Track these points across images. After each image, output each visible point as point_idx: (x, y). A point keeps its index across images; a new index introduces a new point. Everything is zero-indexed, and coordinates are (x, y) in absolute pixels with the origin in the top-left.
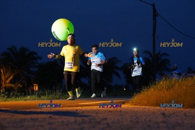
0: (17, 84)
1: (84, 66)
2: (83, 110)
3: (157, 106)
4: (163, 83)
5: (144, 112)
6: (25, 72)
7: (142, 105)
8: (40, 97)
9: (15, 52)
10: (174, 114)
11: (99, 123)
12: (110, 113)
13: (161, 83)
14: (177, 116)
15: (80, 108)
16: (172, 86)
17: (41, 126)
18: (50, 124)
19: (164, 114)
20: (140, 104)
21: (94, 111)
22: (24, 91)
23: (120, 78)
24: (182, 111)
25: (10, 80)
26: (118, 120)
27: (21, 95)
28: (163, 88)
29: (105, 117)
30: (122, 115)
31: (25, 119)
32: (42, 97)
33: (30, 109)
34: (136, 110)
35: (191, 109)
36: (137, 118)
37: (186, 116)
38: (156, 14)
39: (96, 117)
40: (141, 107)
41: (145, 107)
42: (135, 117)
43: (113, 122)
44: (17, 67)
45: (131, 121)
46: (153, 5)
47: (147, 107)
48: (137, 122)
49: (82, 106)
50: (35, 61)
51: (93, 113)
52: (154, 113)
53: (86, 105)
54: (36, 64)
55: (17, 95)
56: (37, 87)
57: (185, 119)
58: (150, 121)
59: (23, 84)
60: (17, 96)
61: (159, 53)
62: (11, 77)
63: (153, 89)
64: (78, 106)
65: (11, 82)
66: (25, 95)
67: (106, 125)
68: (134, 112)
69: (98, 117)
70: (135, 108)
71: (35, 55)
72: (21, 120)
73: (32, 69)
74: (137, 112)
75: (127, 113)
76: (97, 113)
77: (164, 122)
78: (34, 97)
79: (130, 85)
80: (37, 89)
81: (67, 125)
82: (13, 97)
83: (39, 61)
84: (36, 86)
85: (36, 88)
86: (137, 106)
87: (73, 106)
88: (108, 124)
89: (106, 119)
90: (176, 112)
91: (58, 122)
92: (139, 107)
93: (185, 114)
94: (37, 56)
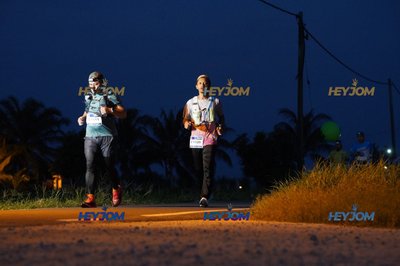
0: (18, 175)
1: (157, 140)
2: (149, 229)
3: (303, 222)
4: (315, 175)
5: (275, 233)
6: (35, 151)
7: (272, 220)
8: (63, 200)
9: (16, 110)
10: (335, 237)
11: (180, 254)
12: (205, 235)
13: (313, 174)
14: (342, 242)
15: (145, 224)
16: (335, 181)
17: (60, 260)
18: (78, 255)
19: (314, 238)
20: (268, 217)
21: (171, 230)
22: (32, 190)
23: (230, 163)
24: (351, 232)
25: (5, 167)
26: (220, 249)
27: (25, 197)
28: (315, 184)
29: (192, 243)
30: (229, 239)
31: (27, 246)
32: (68, 202)
33: (40, 225)
34: (259, 228)
35: (370, 229)
36: (258, 245)
37: (358, 242)
38: (305, 34)
39: (175, 244)
40: (271, 223)
41: (277, 223)
42: (254, 243)
43: (209, 254)
44: (18, 140)
45: (247, 251)
46: (299, 16)
47: (283, 223)
48: (259, 253)
49: (148, 220)
50: (55, 129)
51: (171, 235)
52: (294, 236)
53: (159, 219)
54: (59, 135)
55: (16, 197)
56: (60, 182)
57: (357, 248)
58: (285, 251)
59: (31, 175)
60: (16, 199)
61: (310, 115)
62: (7, 161)
63: (295, 187)
64: (140, 221)
65: (6, 170)
66: (33, 197)
67: (193, 260)
68: (254, 232)
69: (180, 243)
70: (257, 225)
71: (56, 116)
72: (20, 247)
73: (49, 145)
74: (260, 232)
75: (240, 235)
76: (177, 235)
77: (312, 253)
78: (51, 201)
79: (252, 179)
80: (60, 186)
81: (113, 257)
82: (9, 201)
83: (65, 129)
84: (58, 179)
85: (58, 183)
86: (261, 222)
87: (130, 221)
88: (197, 257)
89: (194, 246)
90: (340, 234)
91: (96, 252)
92: (265, 222)
93: (357, 238)
94: (59, 118)
